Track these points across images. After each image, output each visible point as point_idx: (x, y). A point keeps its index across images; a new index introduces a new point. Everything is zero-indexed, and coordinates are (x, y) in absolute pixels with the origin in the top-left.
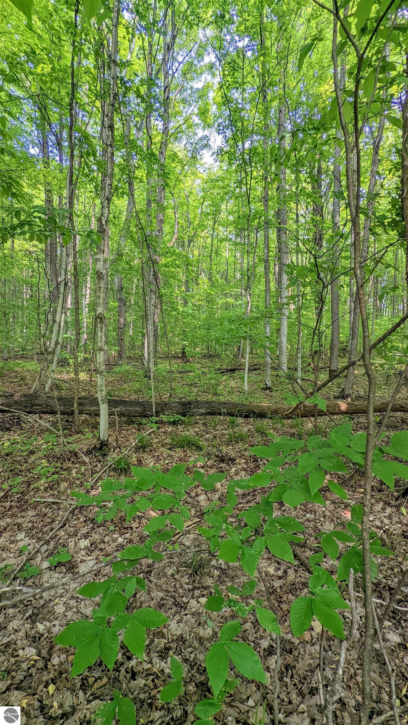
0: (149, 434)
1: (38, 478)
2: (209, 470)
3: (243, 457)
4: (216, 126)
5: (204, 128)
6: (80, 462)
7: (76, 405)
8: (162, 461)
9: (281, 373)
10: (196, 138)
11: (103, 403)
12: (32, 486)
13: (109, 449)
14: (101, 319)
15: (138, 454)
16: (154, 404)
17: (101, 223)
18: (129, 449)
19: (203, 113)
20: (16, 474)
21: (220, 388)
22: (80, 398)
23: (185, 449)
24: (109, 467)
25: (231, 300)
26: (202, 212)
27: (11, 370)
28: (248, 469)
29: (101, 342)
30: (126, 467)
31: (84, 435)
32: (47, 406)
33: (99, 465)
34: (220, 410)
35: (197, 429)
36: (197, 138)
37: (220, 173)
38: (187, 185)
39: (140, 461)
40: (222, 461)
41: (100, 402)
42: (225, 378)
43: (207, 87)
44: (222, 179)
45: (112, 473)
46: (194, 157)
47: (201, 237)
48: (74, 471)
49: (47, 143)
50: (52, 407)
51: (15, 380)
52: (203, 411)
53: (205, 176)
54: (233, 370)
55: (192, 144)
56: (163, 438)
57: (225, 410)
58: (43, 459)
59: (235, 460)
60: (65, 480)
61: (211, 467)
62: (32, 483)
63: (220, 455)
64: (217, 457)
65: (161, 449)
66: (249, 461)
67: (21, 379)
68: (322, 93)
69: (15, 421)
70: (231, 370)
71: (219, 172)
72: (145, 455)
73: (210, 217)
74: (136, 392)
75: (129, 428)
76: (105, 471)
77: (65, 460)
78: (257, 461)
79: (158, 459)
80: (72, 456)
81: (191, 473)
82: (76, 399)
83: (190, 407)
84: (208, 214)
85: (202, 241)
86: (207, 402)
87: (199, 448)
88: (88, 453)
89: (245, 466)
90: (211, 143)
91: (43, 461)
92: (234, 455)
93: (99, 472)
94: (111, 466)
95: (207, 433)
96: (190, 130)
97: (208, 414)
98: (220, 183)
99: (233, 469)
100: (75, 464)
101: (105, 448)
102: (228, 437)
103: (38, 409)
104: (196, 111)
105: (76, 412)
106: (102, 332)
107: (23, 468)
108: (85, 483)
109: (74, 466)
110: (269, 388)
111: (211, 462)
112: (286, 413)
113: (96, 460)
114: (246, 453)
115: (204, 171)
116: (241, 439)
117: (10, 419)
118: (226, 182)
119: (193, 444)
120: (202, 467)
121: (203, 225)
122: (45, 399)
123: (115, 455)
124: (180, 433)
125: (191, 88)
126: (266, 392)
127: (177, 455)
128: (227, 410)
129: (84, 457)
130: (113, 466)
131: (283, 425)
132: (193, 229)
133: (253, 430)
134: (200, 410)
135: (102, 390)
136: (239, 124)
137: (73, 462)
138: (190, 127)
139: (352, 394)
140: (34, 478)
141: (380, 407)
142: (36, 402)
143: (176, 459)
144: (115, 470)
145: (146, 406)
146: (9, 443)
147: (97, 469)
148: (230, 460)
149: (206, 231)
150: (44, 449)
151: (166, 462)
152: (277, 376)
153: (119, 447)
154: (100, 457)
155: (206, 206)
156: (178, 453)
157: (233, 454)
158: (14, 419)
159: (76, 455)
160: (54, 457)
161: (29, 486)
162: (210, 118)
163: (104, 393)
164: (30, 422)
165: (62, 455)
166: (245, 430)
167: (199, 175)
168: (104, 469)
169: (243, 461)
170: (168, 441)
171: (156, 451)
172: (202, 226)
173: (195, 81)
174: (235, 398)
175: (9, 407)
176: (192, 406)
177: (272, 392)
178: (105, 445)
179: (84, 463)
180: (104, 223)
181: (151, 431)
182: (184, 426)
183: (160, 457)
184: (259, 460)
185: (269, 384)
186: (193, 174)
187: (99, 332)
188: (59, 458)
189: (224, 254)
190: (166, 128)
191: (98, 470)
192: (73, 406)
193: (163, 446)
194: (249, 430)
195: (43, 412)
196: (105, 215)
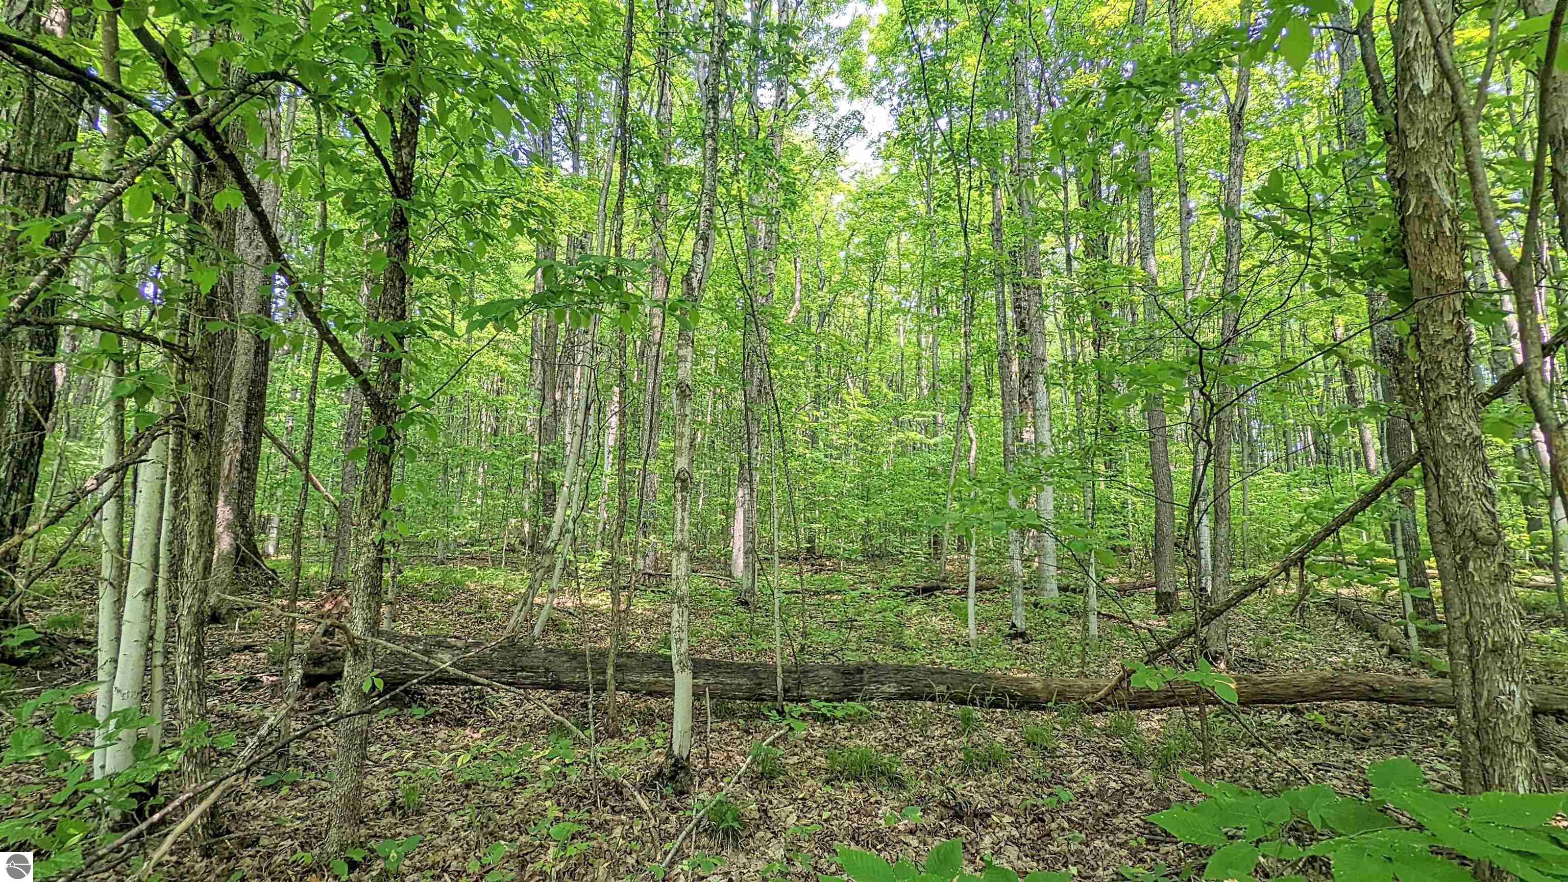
0: (773, 744)
1: (541, 845)
2: (929, 840)
3: (1006, 808)
4: (875, 93)
5: (851, 97)
6: (628, 810)
7: (610, 671)
8: (815, 813)
9: (1044, 600)
10: (834, 115)
11: (683, 671)
12: (530, 868)
13: (691, 780)
14: (683, 481)
15: (757, 792)
16: (779, 670)
17: (689, 285)
18: (735, 779)
19: (850, 71)
20: (491, 834)
21: (910, 632)
22: (619, 655)
23: (865, 784)
24: (697, 826)
25: (915, 436)
26: (848, 256)
27: (459, 587)
28: (1024, 840)
29: (682, 531)
30: (736, 825)
31: (628, 741)
32: (547, 670)
33: (673, 818)
34: (931, 687)
35: (881, 734)
36: (836, 116)
37: (885, 181)
38: (817, 205)
39: (765, 811)
40: (958, 816)
41: (676, 668)
42: (915, 608)
43: (857, 25)
44: (889, 192)
45: (704, 841)
46: (832, 153)
47: (845, 306)
48: (618, 831)
49: (550, 138)
50: (556, 673)
51: (467, 609)
52: (890, 689)
53: (853, 186)
54: (928, 591)
55: (828, 127)
56: (809, 753)
57: (943, 688)
58: (546, 799)
59: (988, 815)
60: (599, 853)
61: (934, 833)
62: (528, 857)
63: (952, 803)
64: (945, 807)
65: (810, 782)
66: (1022, 820)
67: (480, 607)
68: (1094, 22)
69: (475, 703)
70: (925, 590)
71: (882, 178)
72: (775, 798)
73: (864, 266)
74: (723, 639)
75: (724, 726)
76: (689, 835)
77: (594, 803)
78: (1043, 821)
79: (804, 810)
80: (610, 794)
81: (887, 845)
82: (612, 655)
83: (861, 680)
84: (862, 260)
85: (848, 314)
86: (898, 669)
87: (898, 783)
88: (646, 786)
89: (1015, 833)
90: (864, 124)
91: (548, 803)
92: (984, 805)
93: (676, 836)
94: (700, 822)
95: (909, 745)
96: (825, 102)
97: (903, 696)
98: (884, 200)
99: (987, 840)
100: (619, 813)
101: (682, 775)
102: (961, 756)
103: (526, 678)
104: (836, 68)
105: (612, 686)
106: (684, 510)
107: (505, 819)
108: (646, 863)
109: (616, 818)
110: (1022, 635)
111: (932, 818)
112: (1089, 699)
113: (664, 804)
114: (1013, 799)
115: (852, 178)
116: (992, 761)
117: (464, 699)
118: (898, 196)
119: (882, 773)
120: (912, 832)
121: (851, 283)
122: (544, 655)
123: (704, 795)
124: (844, 742)
125: (828, 27)
126: (1014, 642)
127: (847, 799)
128: (948, 688)
129: (638, 797)
130: (705, 822)
131: (1089, 728)
132: (830, 292)
133: (1017, 739)
134: (885, 688)
135: (681, 640)
136: (941, 86)
137: (613, 808)
138: (824, 96)
139: (1226, 653)
140: (531, 845)
141: (1317, 689)
142: (525, 661)
143: (846, 808)
144: (710, 832)
145: (762, 676)
146: (469, 757)
147: (671, 827)
148: (976, 816)
149: (856, 293)
150: (547, 774)
151: (826, 815)
152: (1036, 605)
153: (713, 774)
154: (674, 799)
155: (857, 245)
156: (849, 793)
157: (979, 801)
158: (472, 699)
159: (619, 790)
160: (570, 794)
161: (523, 867)
162: (864, 79)
163: (684, 647)
164: (505, 707)
165: (588, 791)
166: (1000, 739)
167: (842, 185)
168: (687, 829)
169: (1007, 819)
170: (820, 762)
171: (797, 788)
172: (847, 283)
173: (836, 14)
174: (948, 658)
175: (467, 671)
176: (866, 676)
177: (1028, 642)
178: (683, 768)
179: (639, 812)
180: (695, 284)
181: (777, 734)
182: (849, 724)
183: (809, 803)
184: (1047, 818)
185: (1021, 625)
186: (831, 184)
187: (680, 510)
188: (581, 799)
189: (894, 340)
190: (783, 100)
191: (673, 831)
192: (604, 672)
193: (811, 774)
194: (1008, 740)
195: (538, 684)
196: (698, 270)
